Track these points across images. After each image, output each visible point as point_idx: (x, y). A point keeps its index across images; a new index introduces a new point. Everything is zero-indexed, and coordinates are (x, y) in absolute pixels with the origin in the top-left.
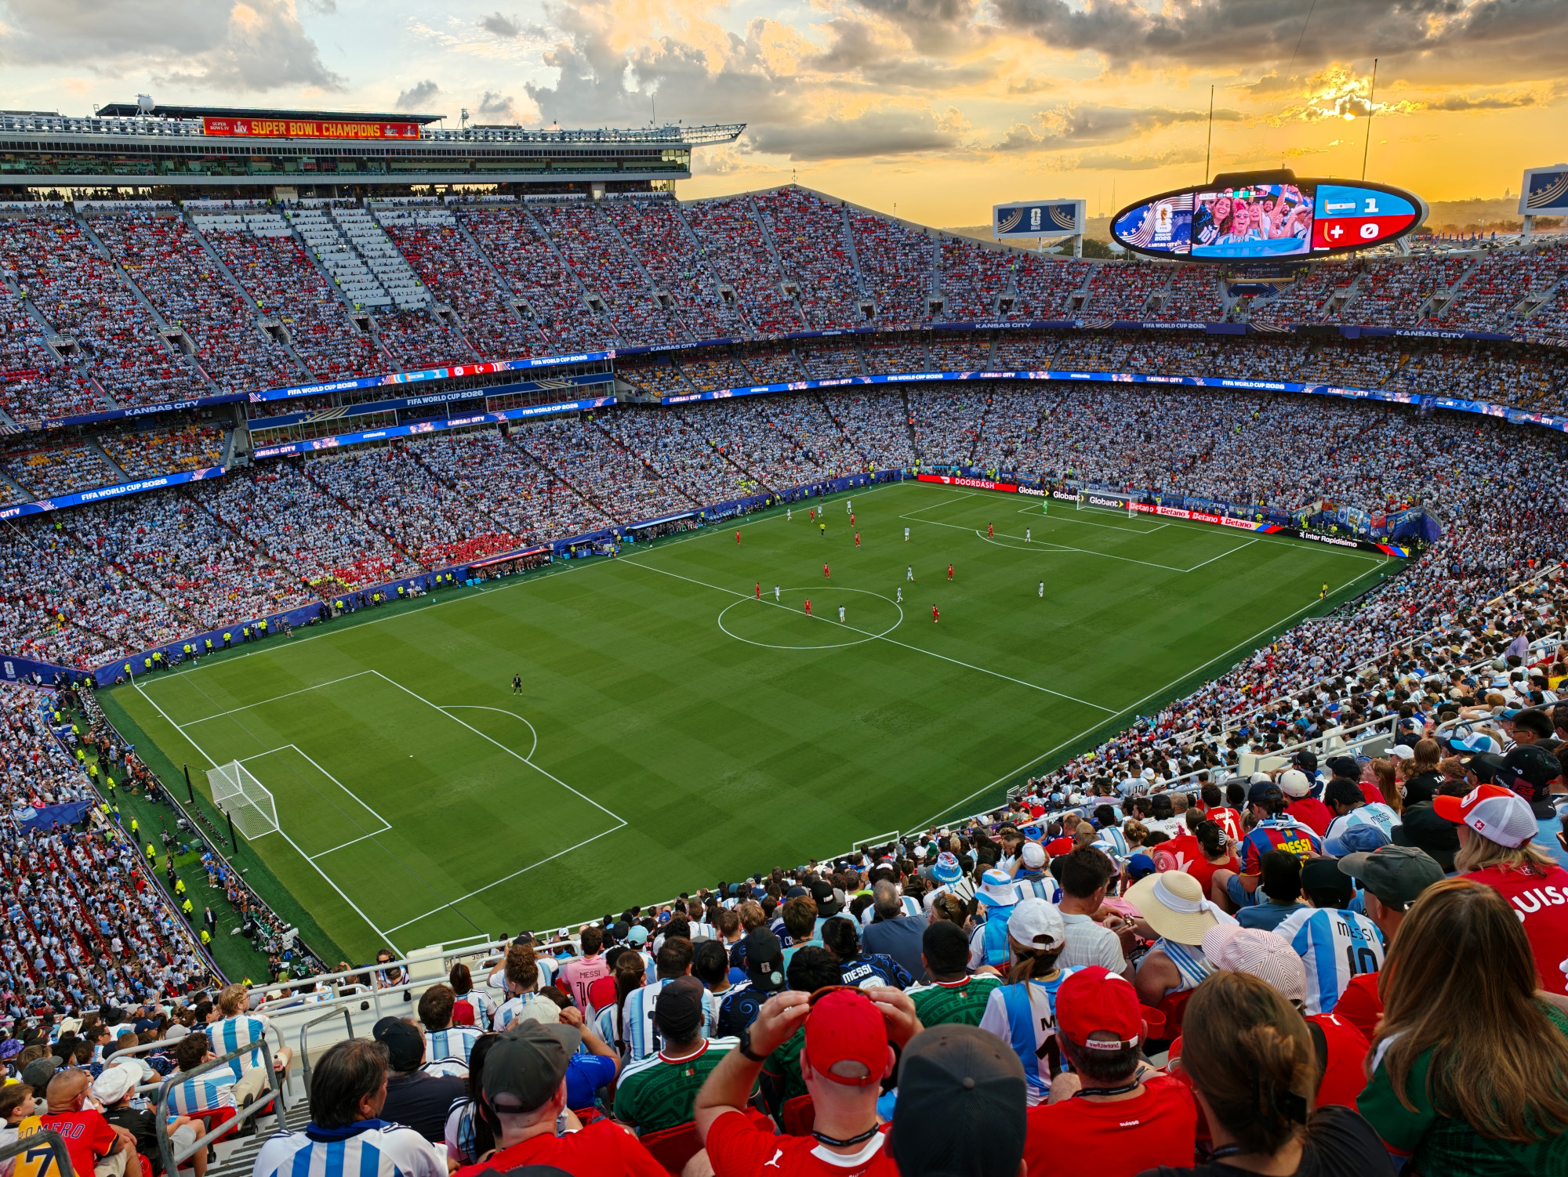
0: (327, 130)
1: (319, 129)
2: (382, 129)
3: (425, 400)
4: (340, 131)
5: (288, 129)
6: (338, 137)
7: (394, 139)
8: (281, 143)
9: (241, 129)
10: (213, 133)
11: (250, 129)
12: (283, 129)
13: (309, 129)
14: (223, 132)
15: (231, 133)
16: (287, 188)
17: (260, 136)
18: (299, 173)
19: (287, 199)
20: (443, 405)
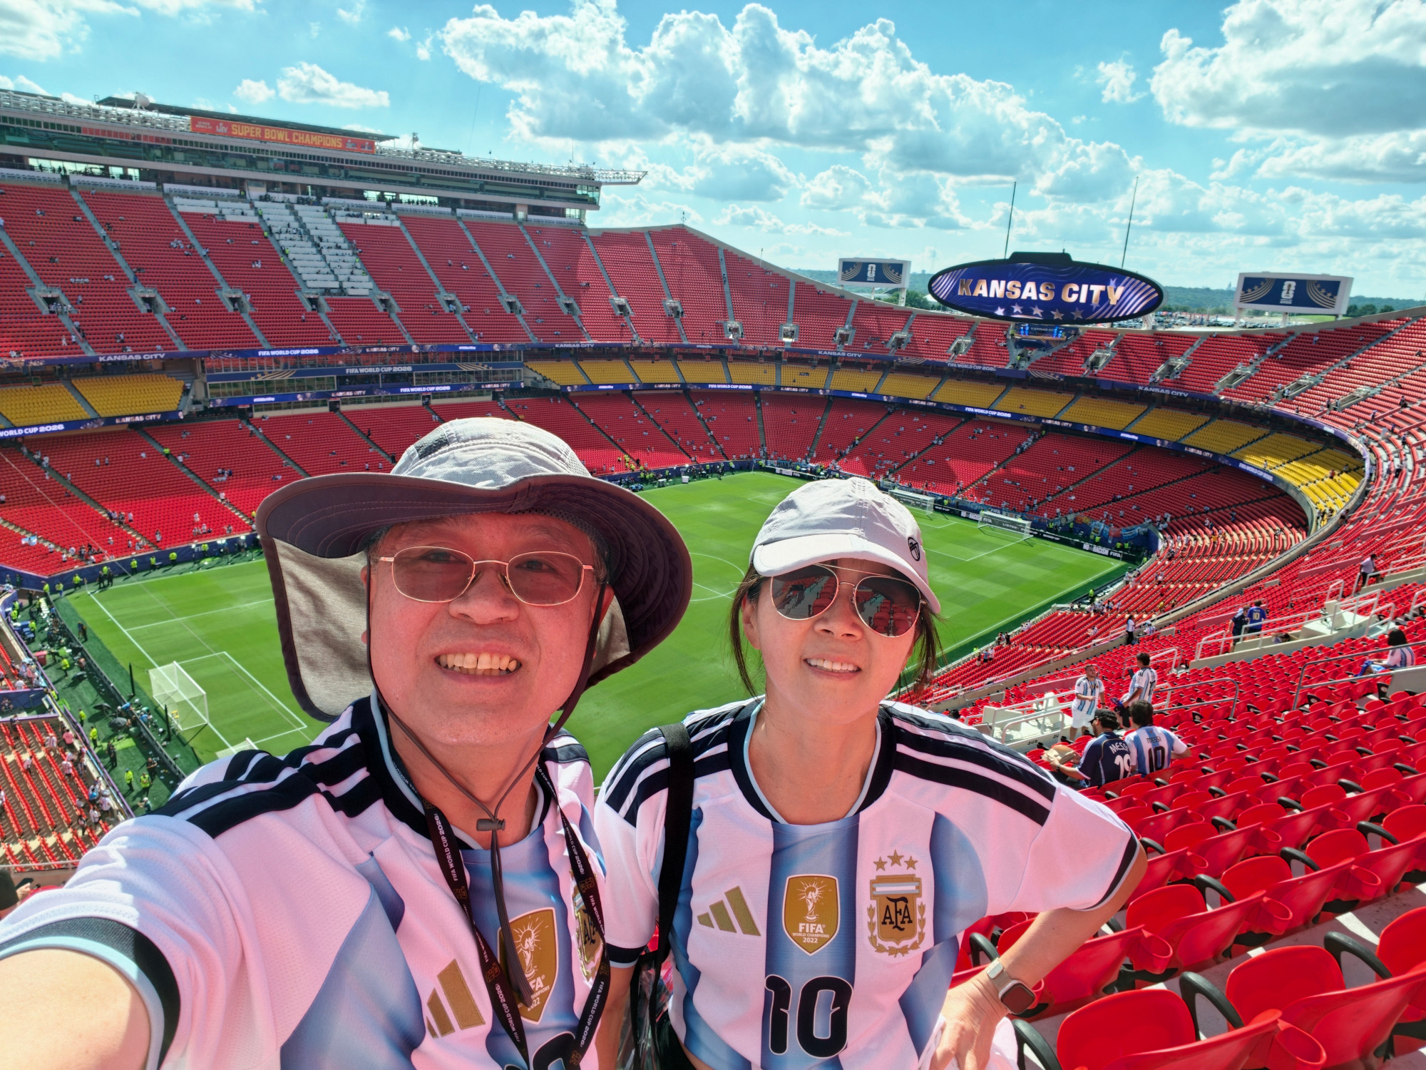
0: (297, 137)
1: (290, 136)
2: (344, 142)
3: (362, 371)
4: (307, 140)
5: (263, 134)
6: (308, 145)
7: (352, 151)
8: (256, 145)
9: (222, 129)
10: (197, 130)
11: (230, 130)
12: (258, 133)
13: (281, 135)
14: (204, 129)
15: (213, 132)
16: (257, 182)
17: (238, 137)
18: (269, 170)
19: (255, 192)
20: (376, 376)
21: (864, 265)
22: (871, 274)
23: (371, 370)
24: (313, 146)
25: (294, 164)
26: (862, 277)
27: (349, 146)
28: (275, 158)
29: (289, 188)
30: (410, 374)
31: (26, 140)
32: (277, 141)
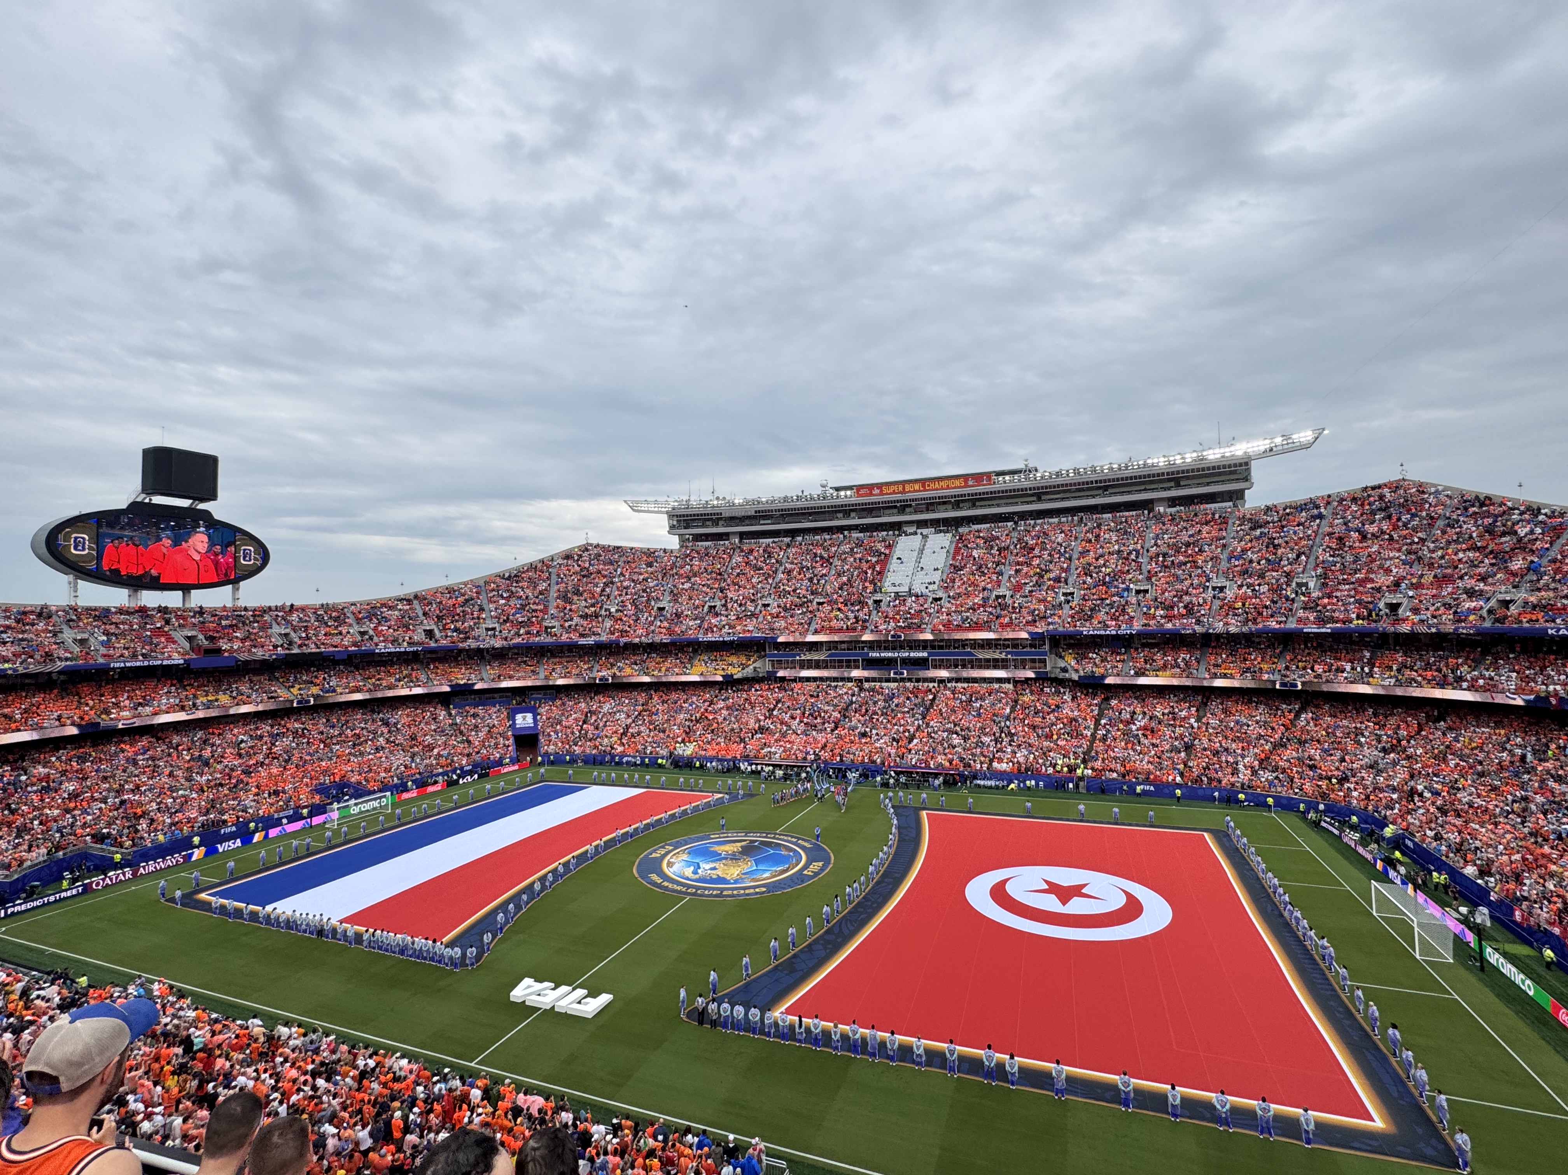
0: (929, 486)
1: (924, 486)
2: (966, 481)
3: (882, 655)
4: (937, 485)
5: (904, 489)
6: (937, 489)
7: (973, 486)
8: (899, 497)
9: (876, 491)
10: (861, 495)
11: (882, 491)
12: (901, 489)
13: (917, 487)
14: (866, 495)
15: (871, 494)
16: (908, 523)
17: (887, 494)
18: (911, 513)
19: (909, 530)
24: (942, 489)
25: (930, 505)
27: (970, 483)
28: (917, 503)
30: (927, 660)
32: (915, 491)
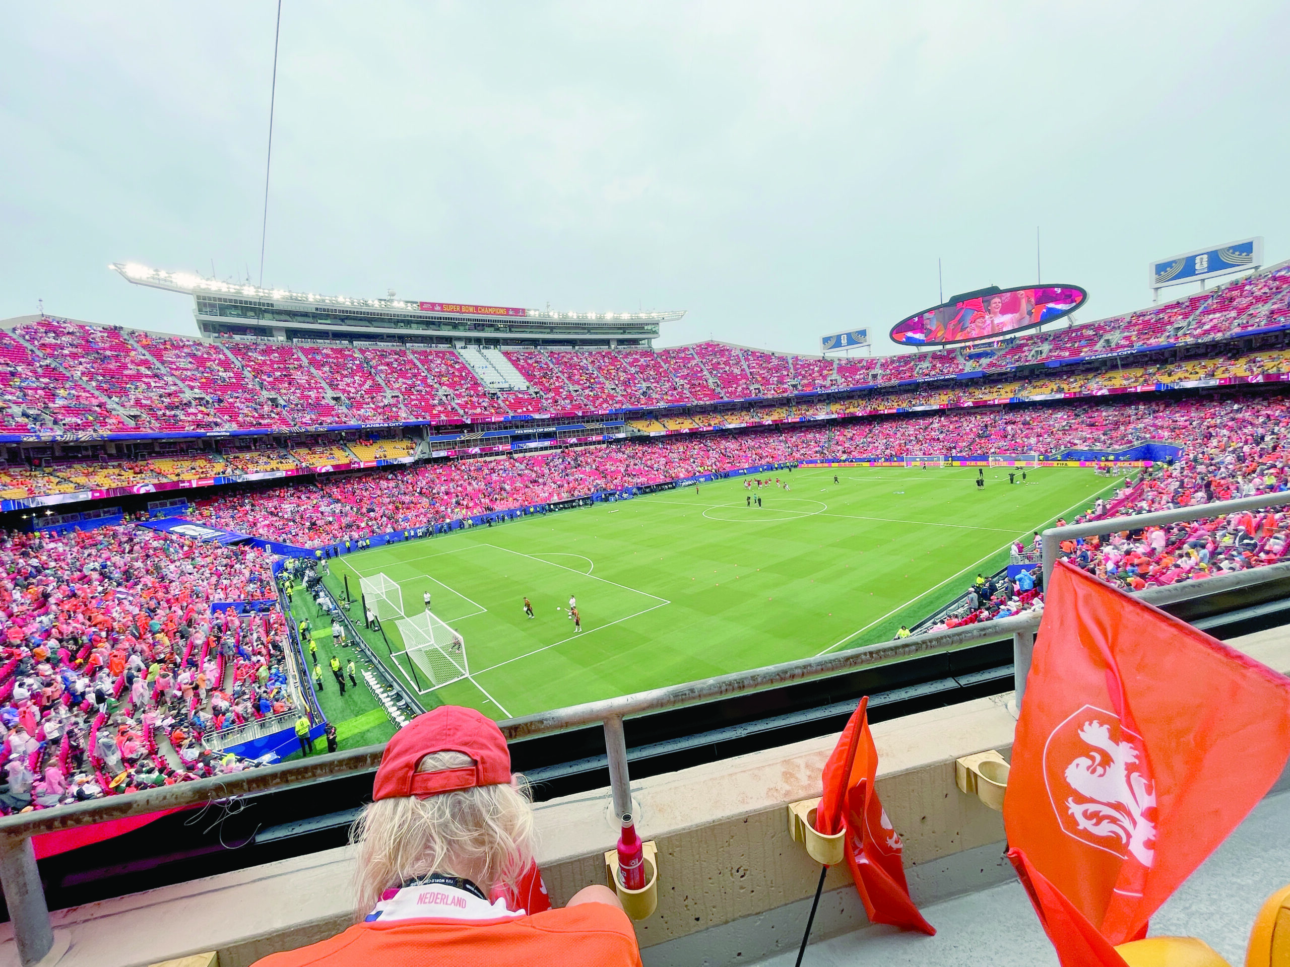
0: (480, 311)
1: (476, 310)
2: (508, 311)
3: (525, 432)
4: (486, 311)
5: (461, 310)
6: (486, 315)
7: (513, 316)
8: (455, 315)
9: (438, 308)
10: (425, 310)
11: (442, 309)
12: (458, 310)
13: (471, 310)
14: (429, 310)
15: (433, 311)
16: (459, 339)
17: (446, 312)
18: (465, 330)
19: (459, 344)
20: (534, 435)
21: (839, 337)
22: (844, 341)
23: (531, 431)
24: (490, 314)
25: (479, 325)
26: (838, 344)
27: (511, 313)
28: (469, 323)
29: (478, 341)
30: (555, 433)
31: (329, 322)
32: (469, 313)
